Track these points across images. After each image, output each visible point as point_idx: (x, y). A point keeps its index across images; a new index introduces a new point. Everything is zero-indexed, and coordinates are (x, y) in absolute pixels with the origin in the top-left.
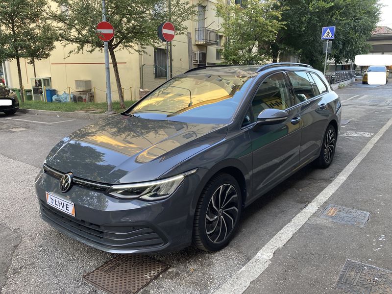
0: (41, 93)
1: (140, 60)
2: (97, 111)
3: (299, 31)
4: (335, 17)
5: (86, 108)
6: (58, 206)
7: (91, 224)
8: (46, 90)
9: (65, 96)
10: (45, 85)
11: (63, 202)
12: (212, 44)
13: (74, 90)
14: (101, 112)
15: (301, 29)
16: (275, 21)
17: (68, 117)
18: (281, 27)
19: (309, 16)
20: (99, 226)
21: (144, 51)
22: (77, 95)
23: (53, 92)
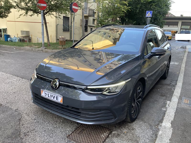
0: (1, 36)
1: (56, 22)
2: (36, 47)
3: (135, 12)
4: (152, 6)
5: (29, 45)
6: (50, 98)
7: (73, 108)
8: (4, 35)
9: (15, 38)
10: (3, 32)
11: (54, 95)
12: (91, 16)
13: (20, 35)
14: (38, 48)
15: (136, 11)
16: (125, 6)
17: (20, 49)
18: (127, 10)
19: (141, 5)
20: (78, 109)
21: (59, 17)
22: (22, 38)
23: (8, 36)
